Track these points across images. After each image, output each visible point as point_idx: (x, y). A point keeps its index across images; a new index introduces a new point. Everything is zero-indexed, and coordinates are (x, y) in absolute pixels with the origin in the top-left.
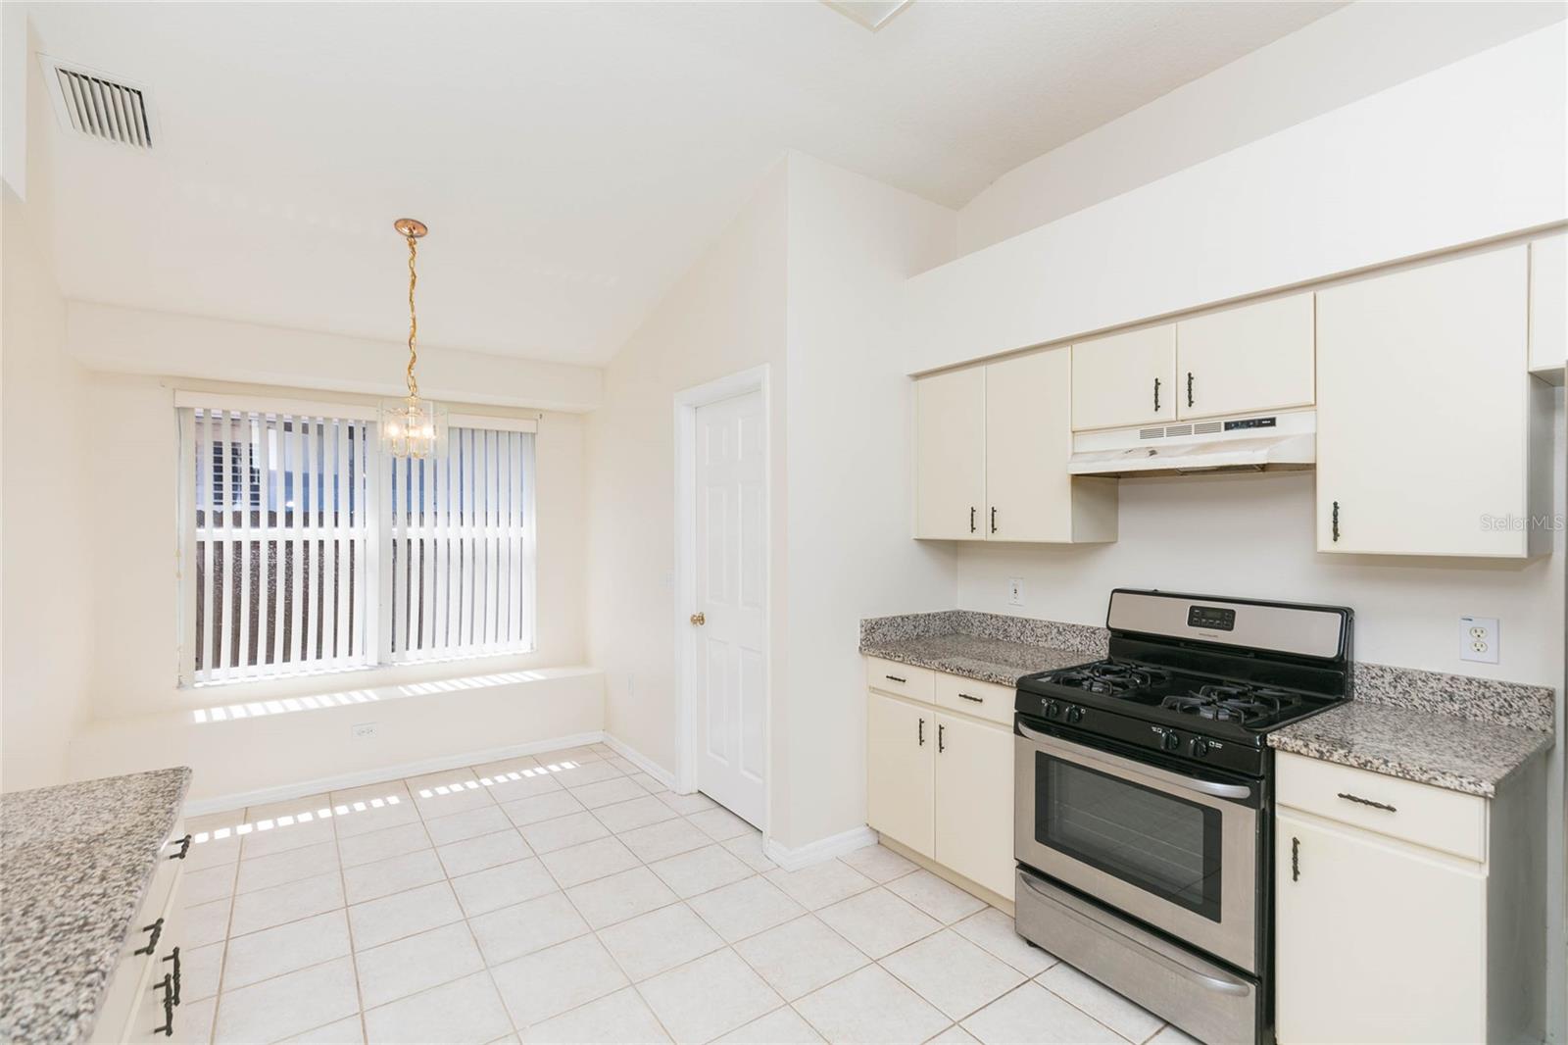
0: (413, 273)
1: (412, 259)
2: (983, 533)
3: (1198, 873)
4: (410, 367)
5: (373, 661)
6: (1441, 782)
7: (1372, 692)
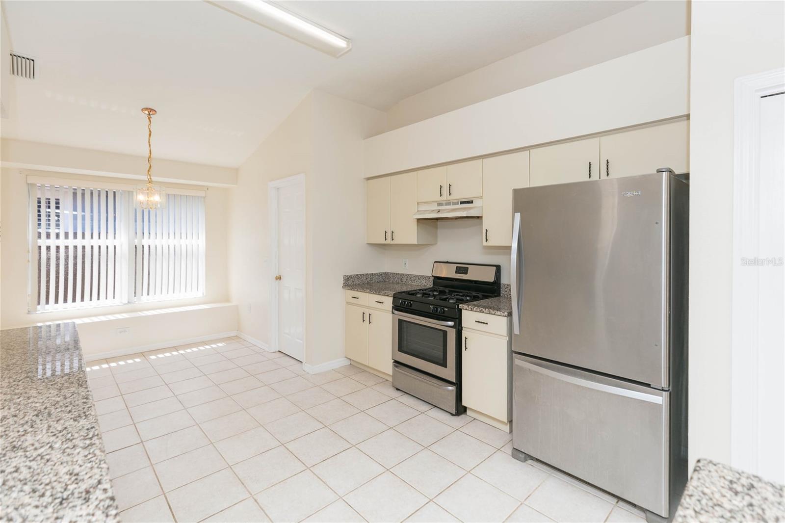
0: (150, 131)
1: (150, 125)
2: (389, 241)
3: (441, 354)
4: (149, 171)
5: (125, 301)
6: (497, 314)
7: (505, 293)
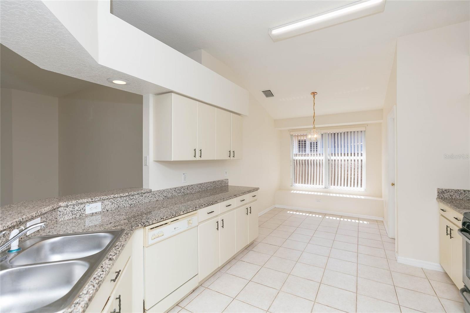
5: (323, 186)
